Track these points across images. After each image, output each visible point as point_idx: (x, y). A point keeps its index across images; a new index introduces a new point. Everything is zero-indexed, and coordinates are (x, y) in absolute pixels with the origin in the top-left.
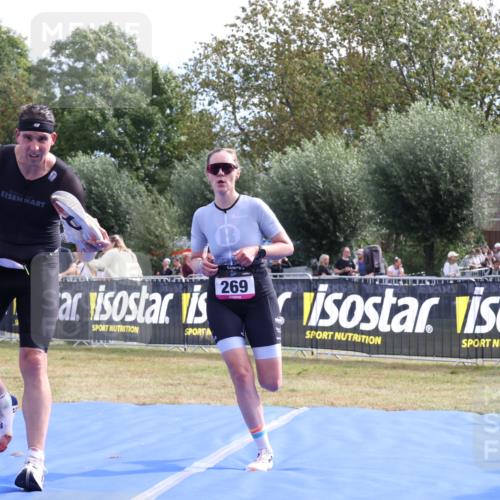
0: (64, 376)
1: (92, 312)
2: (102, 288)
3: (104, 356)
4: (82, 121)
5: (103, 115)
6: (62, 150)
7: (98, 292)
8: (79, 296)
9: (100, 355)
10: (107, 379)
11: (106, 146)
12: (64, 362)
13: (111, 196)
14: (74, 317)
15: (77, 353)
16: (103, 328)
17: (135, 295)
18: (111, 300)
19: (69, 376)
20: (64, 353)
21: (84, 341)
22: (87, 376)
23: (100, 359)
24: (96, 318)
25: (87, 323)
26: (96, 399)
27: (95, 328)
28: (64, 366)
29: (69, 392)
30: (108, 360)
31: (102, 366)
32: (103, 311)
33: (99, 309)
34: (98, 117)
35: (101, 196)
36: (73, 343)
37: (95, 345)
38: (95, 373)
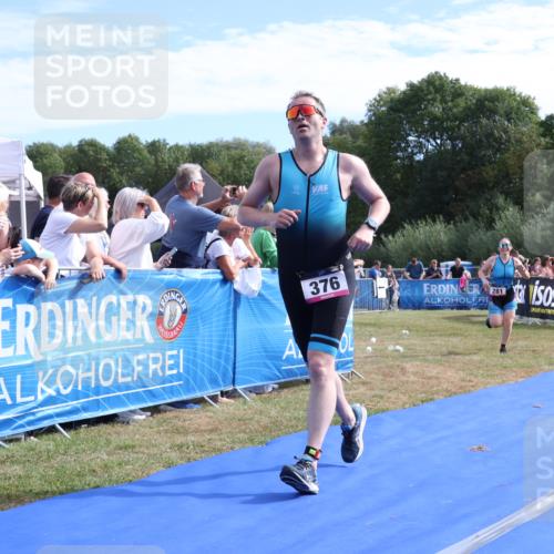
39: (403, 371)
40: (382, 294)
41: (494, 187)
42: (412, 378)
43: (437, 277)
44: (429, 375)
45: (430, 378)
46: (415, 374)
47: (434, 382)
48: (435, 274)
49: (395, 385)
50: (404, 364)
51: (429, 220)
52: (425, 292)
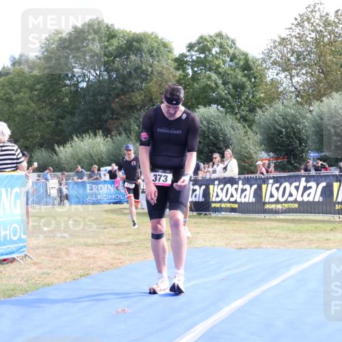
0: (196, 233)
1: (211, 196)
2: (217, 182)
3: (218, 221)
4: (204, 88)
5: (216, 84)
6: (193, 104)
7: (214, 185)
8: (203, 187)
9: (216, 221)
10: (220, 234)
11: (218, 101)
12: (196, 225)
13: (221, 130)
14: (201, 199)
15: (203, 220)
16: (218, 205)
17: (235, 186)
18: (222, 189)
19: (199, 233)
20: (196, 220)
21: (207, 213)
22: (209, 232)
23: (216, 223)
24: (214, 200)
25: (209, 202)
26: (214, 246)
27: (213, 205)
28: (196, 227)
29: (199, 242)
30: (221, 223)
31: (217, 227)
32: (217, 196)
33: (215, 195)
34: (213, 85)
35: (215, 130)
36: (201, 214)
37: (214, 215)
38: (213, 231)
39: (68, 253)
40: (54, 193)
41: (141, 109)
42: (74, 258)
43: (97, 179)
44: (88, 255)
45: (88, 258)
46: (76, 255)
47: (91, 261)
48: (95, 177)
49: (59, 264)
50: (68, 248)
51: (92, 135)
52: (88, 191)
